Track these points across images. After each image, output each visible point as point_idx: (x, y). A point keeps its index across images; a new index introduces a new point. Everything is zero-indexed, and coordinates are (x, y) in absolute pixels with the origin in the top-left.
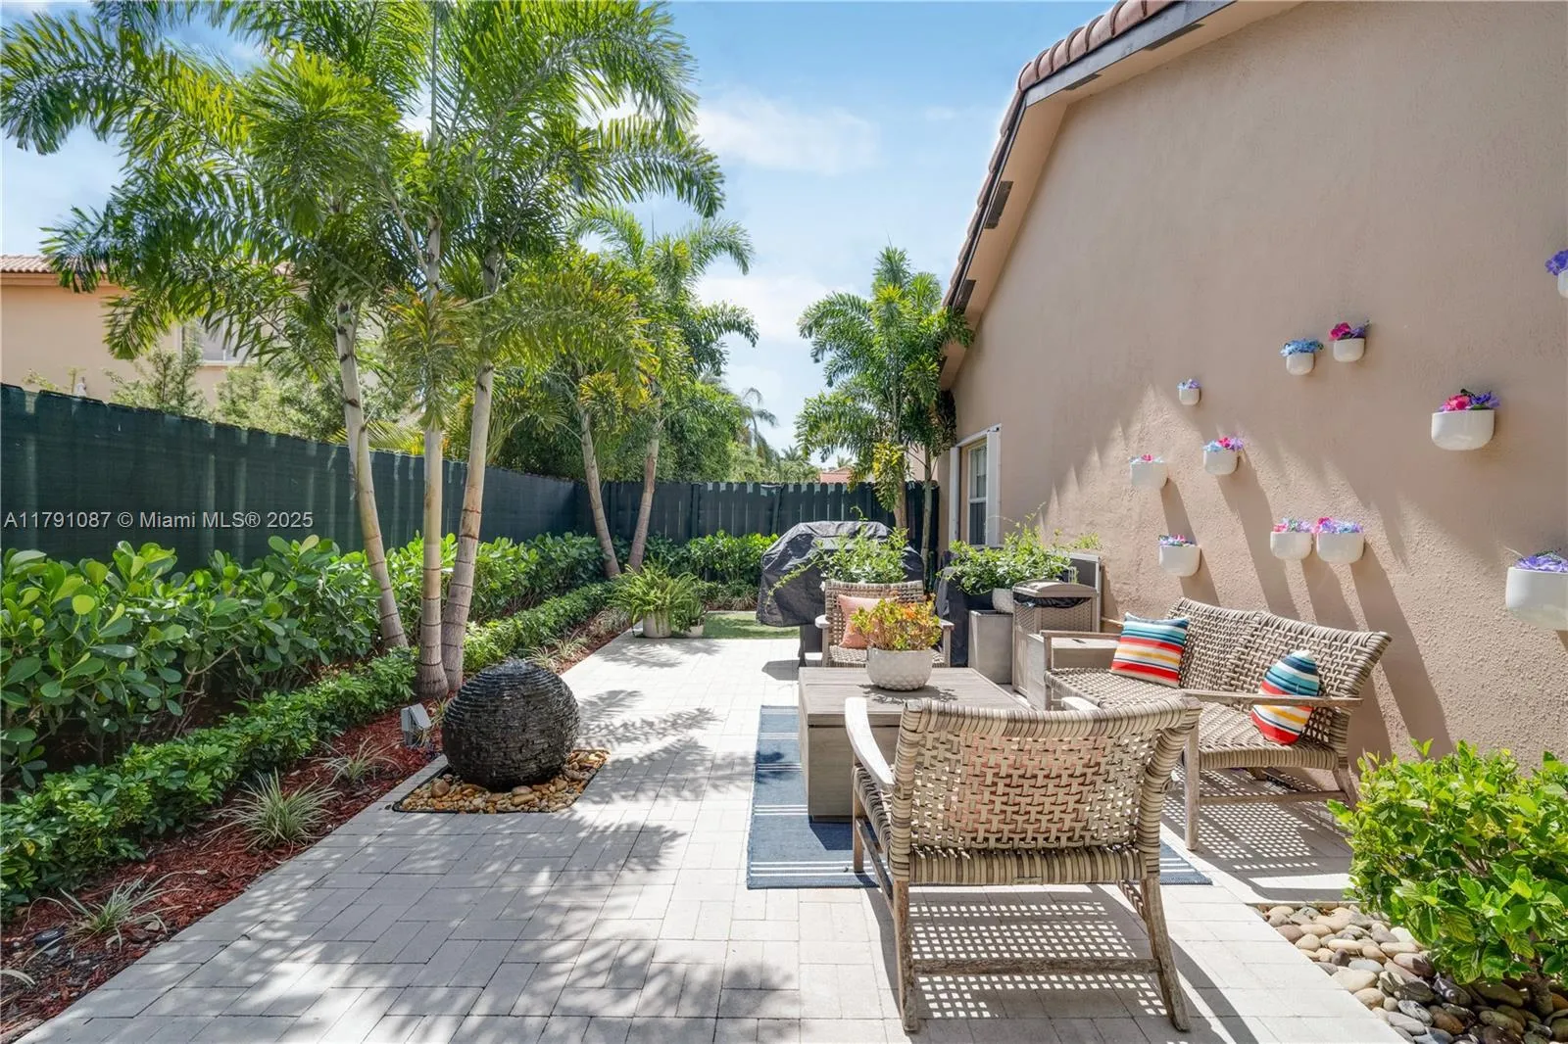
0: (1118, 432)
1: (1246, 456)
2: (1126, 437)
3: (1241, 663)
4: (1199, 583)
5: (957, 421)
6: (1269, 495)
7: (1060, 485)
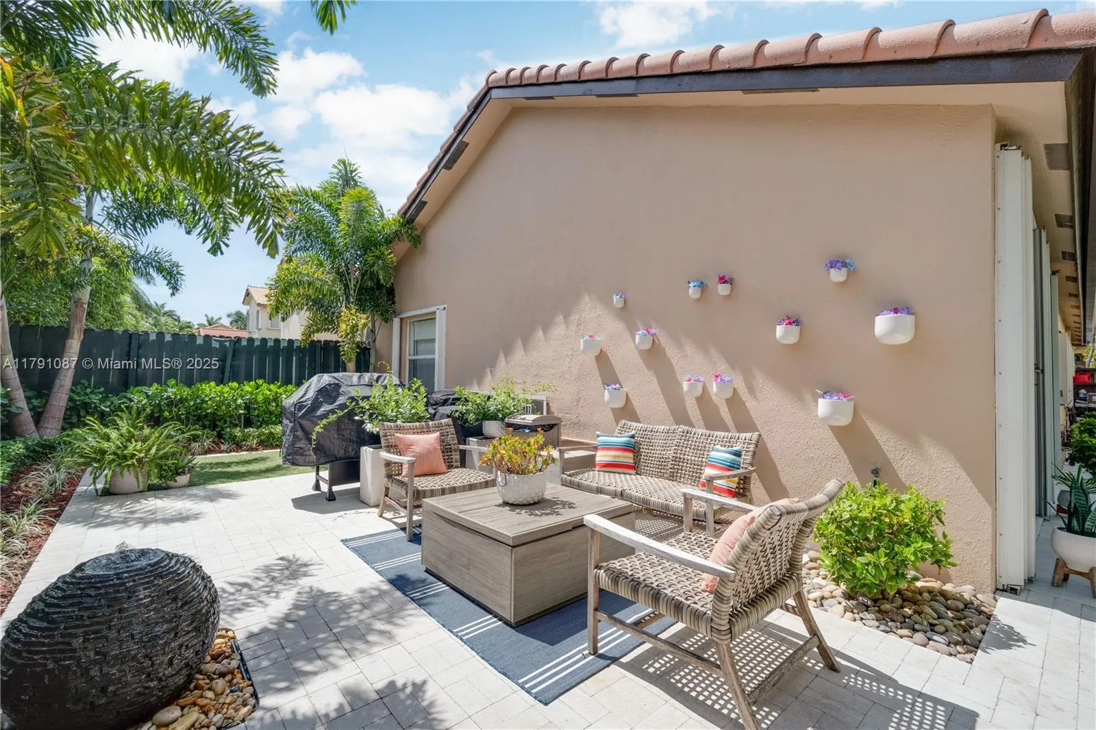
0: (560, 318)
1: (658, 339)
2: (567, 323)
3: (678, 455)
4: (626, 412)
5: (396, 299)
6: (674, 362)
7: (508, 351)
